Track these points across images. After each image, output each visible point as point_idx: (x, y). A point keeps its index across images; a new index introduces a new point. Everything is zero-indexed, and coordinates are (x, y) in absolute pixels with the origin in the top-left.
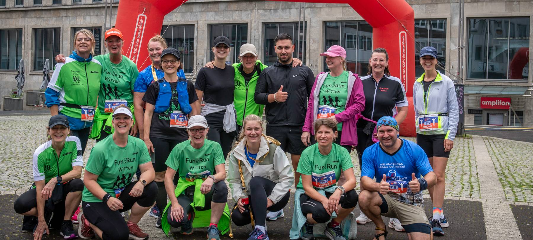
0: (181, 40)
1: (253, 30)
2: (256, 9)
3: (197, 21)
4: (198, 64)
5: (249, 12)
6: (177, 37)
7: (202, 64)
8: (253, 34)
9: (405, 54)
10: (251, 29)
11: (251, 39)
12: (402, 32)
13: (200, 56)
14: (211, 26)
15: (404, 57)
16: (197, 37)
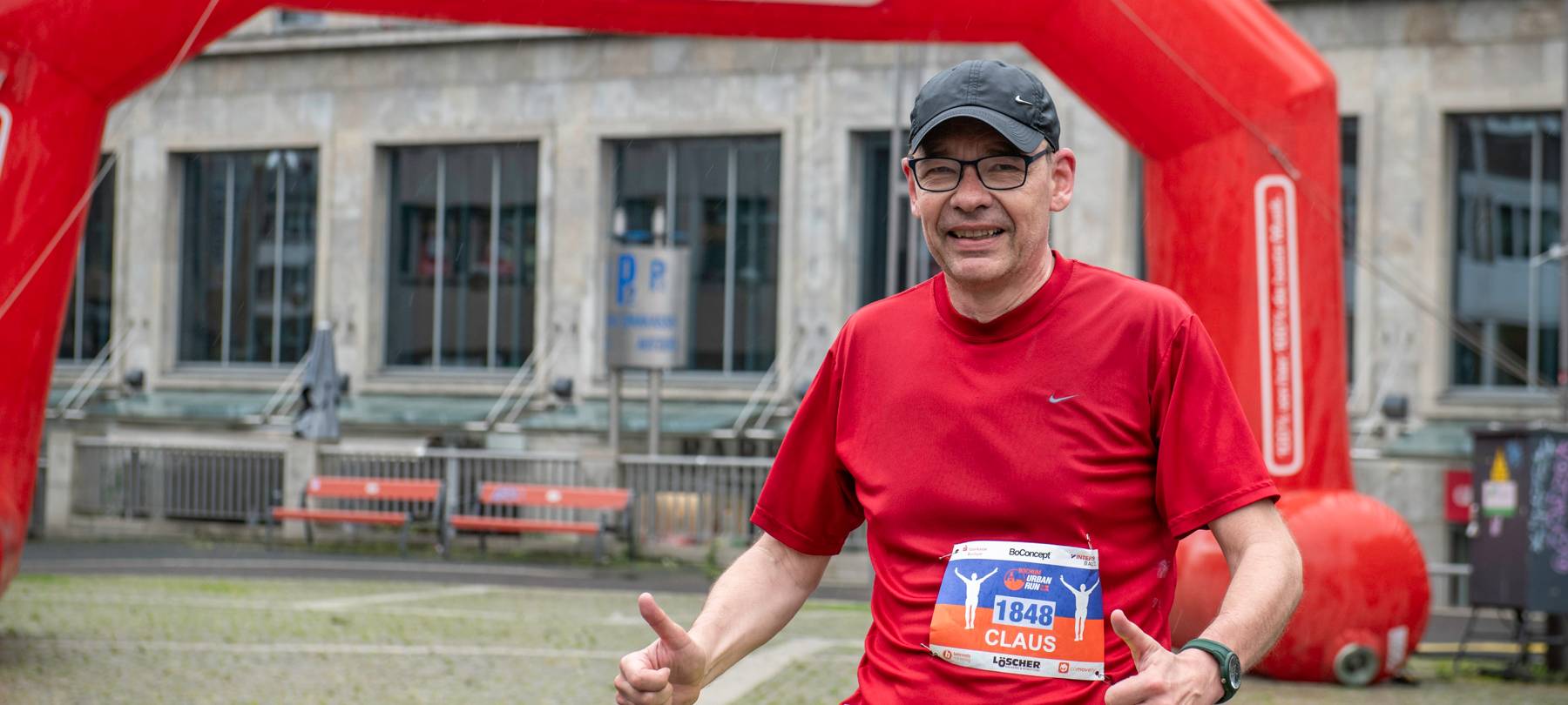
0: (481, 213)
1: (807, 167)
2: (823, 62)
3: (552, 125)
4: (558, 328)
5: (788, 80)
6: (464, 199)
7: (575, 329)
8: (807, 187)
9: (1286, 285)
10: (799, 159)
11: (797, 212)
12: (1265, 183)
13: (564, 291)
14: (618, 150)
15: (1280, 299)
16: (552, 201)
